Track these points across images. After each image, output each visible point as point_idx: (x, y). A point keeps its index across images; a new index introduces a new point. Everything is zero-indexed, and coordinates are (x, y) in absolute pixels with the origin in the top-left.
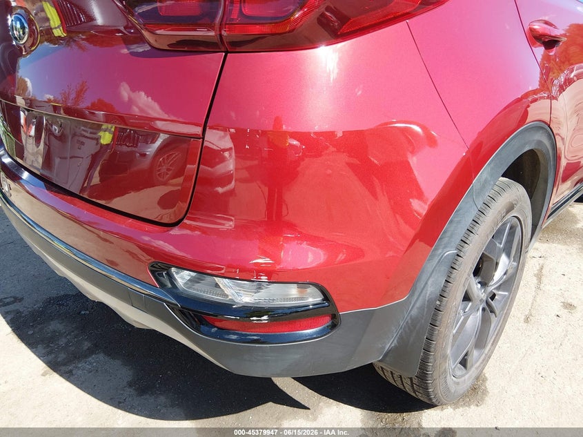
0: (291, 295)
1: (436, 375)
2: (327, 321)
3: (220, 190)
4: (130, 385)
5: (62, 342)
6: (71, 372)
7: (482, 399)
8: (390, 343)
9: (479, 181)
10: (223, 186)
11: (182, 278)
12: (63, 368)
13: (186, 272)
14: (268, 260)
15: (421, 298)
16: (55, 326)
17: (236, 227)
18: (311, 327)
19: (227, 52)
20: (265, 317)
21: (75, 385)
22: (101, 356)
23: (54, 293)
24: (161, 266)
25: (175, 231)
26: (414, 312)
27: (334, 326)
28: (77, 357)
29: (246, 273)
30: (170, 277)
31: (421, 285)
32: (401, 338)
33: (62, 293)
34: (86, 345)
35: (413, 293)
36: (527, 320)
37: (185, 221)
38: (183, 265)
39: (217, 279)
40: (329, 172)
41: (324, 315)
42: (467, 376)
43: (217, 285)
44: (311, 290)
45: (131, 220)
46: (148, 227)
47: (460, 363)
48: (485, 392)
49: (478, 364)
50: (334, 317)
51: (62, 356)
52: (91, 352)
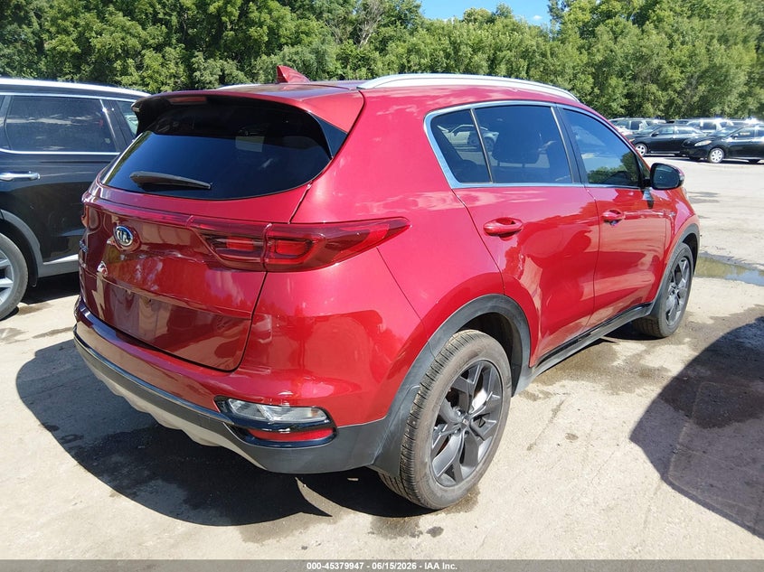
0: (308, 415)
1: (418, 478)
2: (330, 433)
3: (262, 341)
4: (186, 502)
5: (125, 471)
6: (135, 493)
7: (472, 508)
8: (378, 451)
9: (433, 339)
10: (263, 339)
11: (236, 405)
12: (128, 491)
13: (239, 402)
14: (290, 393)
15: (396, 419)
16: (116, 458)
17: (272, 372)
18: (318, 437)
19: (267, 272)
20: (288, 429)
21: (139, 502)
22: (160, 482)
23: (111, 431)
24: (222, 398)
25: (233, 375)
26: (392, 428)
27: (335, 436)
28: (140, 482)
29: (277, 401)
30: (228, 405)
31: (396, 408)
32: (384, 447)
33: (118, 431)
34: (146, 473)
35: (390, 414)
36: (529, 448)
37: (239, 369)
38: (237, 398)
39: (259, 406)
40: (335, 331)
41: (328, 429)
42: (456, 487)
43: (258, 411)
44: (320, 412)
45: (202, 368)
46: (214, 373)
47: (446, 472)
48: (475, 503)
49: (468, 479)
50: (335, 430)
51: (126, 482)
52: (150, 478)
